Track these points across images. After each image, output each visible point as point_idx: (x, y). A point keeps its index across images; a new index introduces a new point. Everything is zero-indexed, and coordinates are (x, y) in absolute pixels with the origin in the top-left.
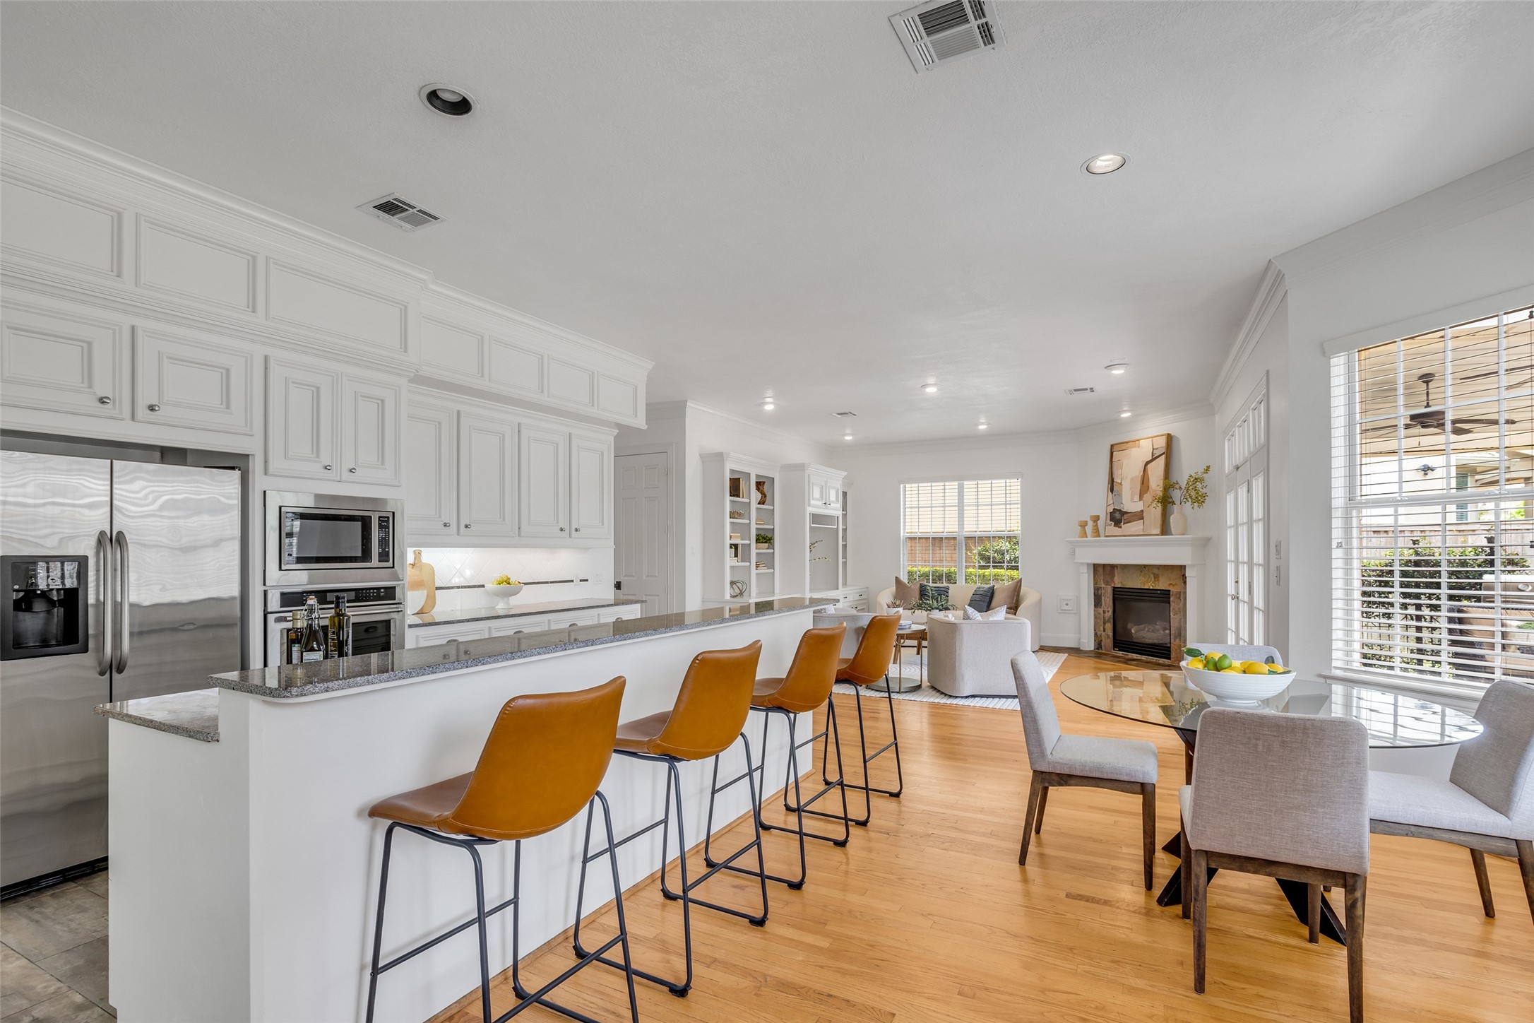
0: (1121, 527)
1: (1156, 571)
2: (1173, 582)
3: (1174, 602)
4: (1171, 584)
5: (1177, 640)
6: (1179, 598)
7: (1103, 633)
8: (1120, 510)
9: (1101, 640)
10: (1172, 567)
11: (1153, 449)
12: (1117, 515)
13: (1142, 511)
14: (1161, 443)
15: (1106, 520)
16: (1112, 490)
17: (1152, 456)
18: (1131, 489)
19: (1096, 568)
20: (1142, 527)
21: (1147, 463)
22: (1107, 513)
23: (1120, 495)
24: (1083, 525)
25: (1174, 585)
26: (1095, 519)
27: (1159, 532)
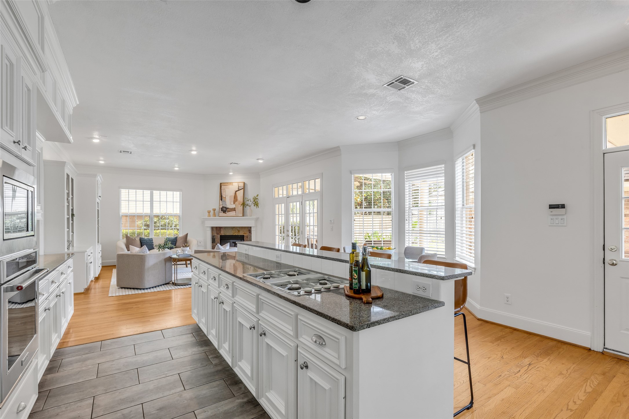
0: (226, 213)
1: (238, 229)
2: (244, 232)
3: (246, 239)
6: (248, 238)
8: (225, 207)
10: (245, 227)
11: (239, 187)
12: (224, 209)
13: (235, 208)
14: (242, 185)
15: (219, 211)
16: (221, 200)
17: (238, 189)
18: (230, 200)
19: (212, 228)
20: (235, 213)
21: (236, 191)
22: (219, 208)
23: (225, 202)
24: (209, 212)
25: (245, 234)
26: (214, 210)
27: (242, 215)
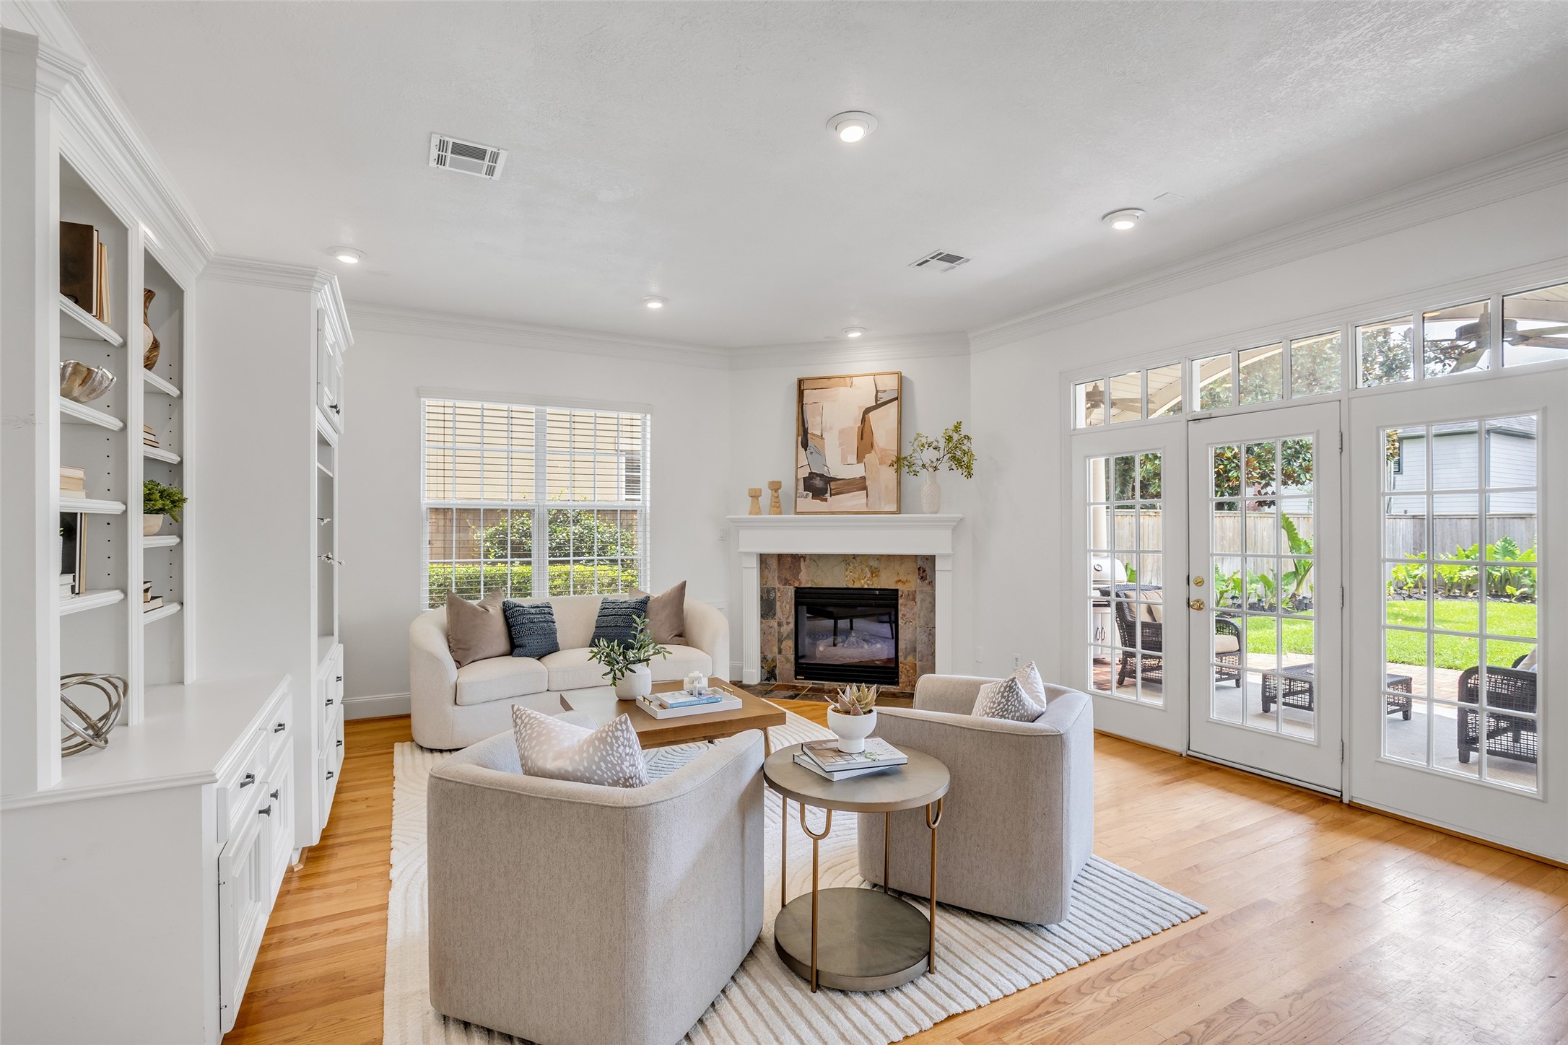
0: (826, 500)
1: (874, 564)
2: (902, 578)
3: (905, 605)
4: (900, 581)
5: (910, 658)
6: (914, 599)
7: (778, 657)
8: (822, 476)
9: (775, 667)
10: (902, 558)
11: (877, 392)
12: (818, 483)
13: (864, 478)
14: (890, 384)
15: (797, 489)
16: (805, 445)
17: (876, 400)
18: (840, 445)
19: (764, 559)
20: (865, 500)
21: (868, 411)
22: (797, 479)
23: (820, 453)
24: (755, 495)
25: (904, 583)
26: (775, 486)
27: (894, 508)
